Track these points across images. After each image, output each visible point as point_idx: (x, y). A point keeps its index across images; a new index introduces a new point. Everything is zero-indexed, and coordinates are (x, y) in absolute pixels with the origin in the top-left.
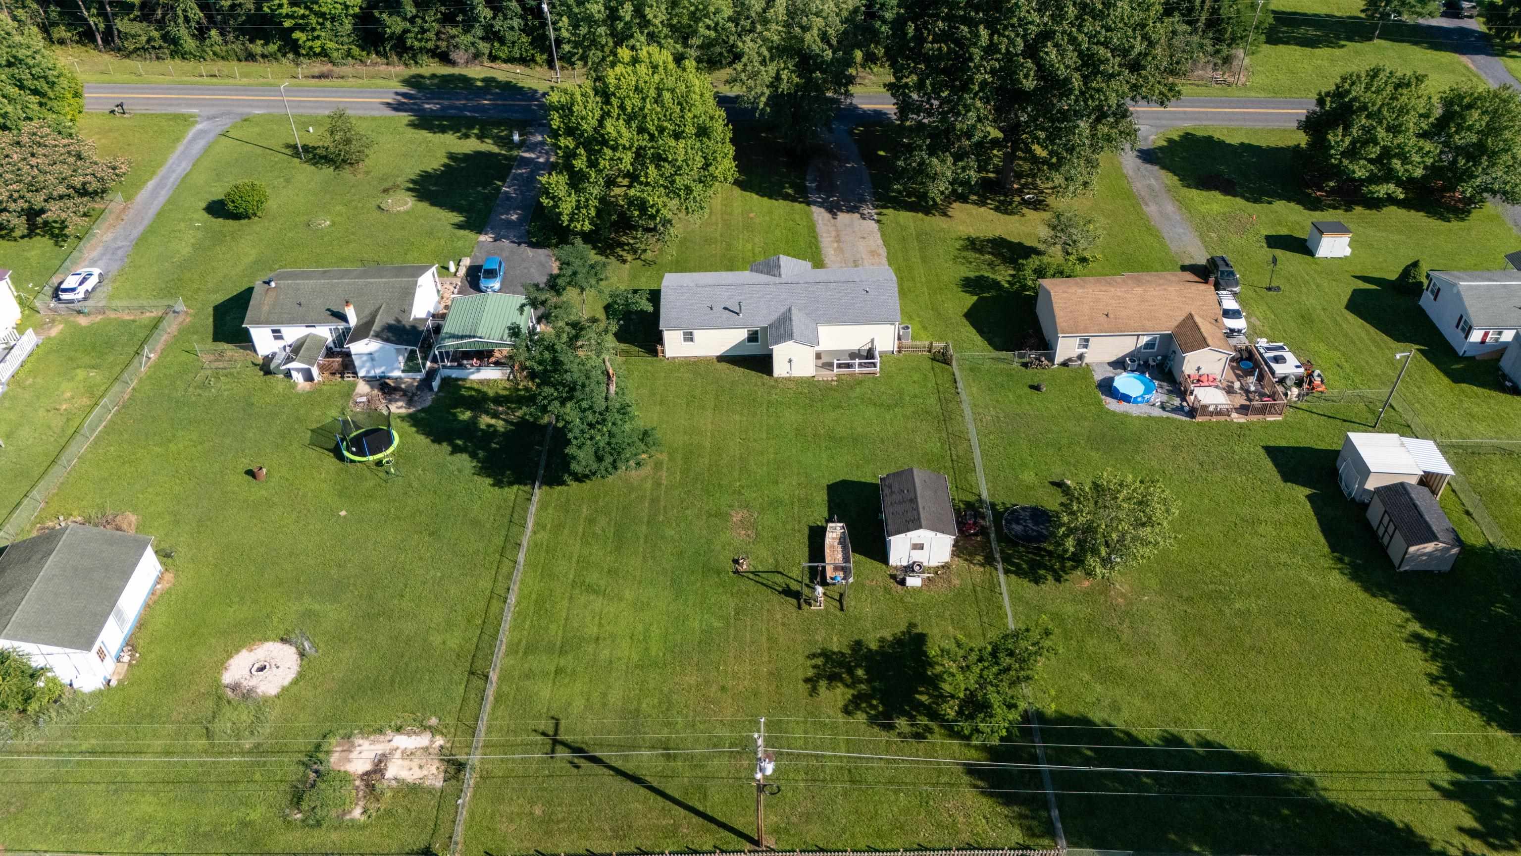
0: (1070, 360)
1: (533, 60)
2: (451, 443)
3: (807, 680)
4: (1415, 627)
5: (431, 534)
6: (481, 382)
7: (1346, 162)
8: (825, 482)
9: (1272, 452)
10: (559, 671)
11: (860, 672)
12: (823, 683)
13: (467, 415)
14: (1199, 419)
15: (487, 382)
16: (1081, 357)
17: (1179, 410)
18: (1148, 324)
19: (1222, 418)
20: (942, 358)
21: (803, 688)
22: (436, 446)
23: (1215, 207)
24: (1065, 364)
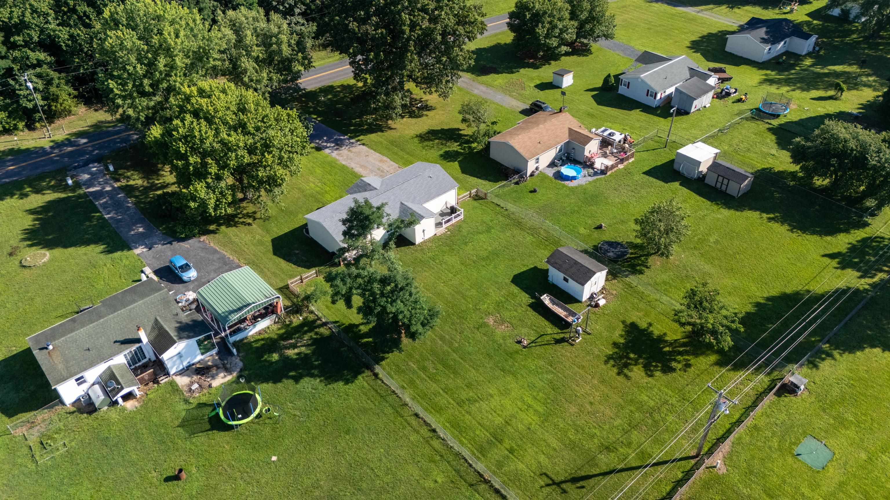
0: (533, 172)
1: (16, 128)
2: (288, 377)
3: (619, 374)
4: (765, 215)
5: (347, 432)
6: (260, 333)
7: (548, 41)
8: (508, 281)
9: (648, 173)
10: (511, 451)
11: (632, 356)
12: (626, 371)
13: (275, 357)
14: (609, 173)
15: (264, 331)
16: (537, 168)
17: (596, 174)
18: (558, 140)
19: (615, 169)
20: (477, 198)
21: (621, 378)
22: (279, 385)
23: (500, 81)
24: (532, 175)
